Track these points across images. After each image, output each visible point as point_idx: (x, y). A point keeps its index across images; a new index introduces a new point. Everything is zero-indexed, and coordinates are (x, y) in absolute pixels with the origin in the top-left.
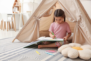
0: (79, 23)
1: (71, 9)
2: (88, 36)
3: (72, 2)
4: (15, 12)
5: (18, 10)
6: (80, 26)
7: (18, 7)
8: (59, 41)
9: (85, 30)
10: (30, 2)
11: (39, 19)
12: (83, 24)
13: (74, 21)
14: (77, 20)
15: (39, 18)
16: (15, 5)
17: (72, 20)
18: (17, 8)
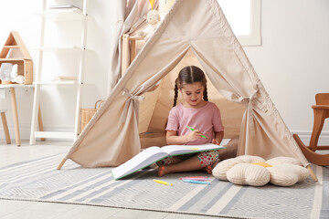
0: (254, 105)
1: (229, 68)
2: (280, 134)
3: (230, 51)
4: (7, 79)
5: (21, 72)
6: (258, 111)
7: (20, 63)
8: (207, 152)
9: (272, 120)
10: (75, 48)
11: (140, 98)
12: (265, 107)
13: (241, 99)
14: (251, 98)
15: (139, 95)
16: (4, 57)
17: (235, 96)
18: (16, 66)
